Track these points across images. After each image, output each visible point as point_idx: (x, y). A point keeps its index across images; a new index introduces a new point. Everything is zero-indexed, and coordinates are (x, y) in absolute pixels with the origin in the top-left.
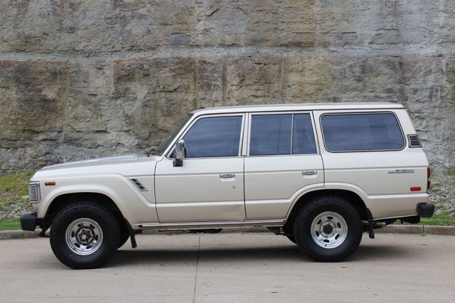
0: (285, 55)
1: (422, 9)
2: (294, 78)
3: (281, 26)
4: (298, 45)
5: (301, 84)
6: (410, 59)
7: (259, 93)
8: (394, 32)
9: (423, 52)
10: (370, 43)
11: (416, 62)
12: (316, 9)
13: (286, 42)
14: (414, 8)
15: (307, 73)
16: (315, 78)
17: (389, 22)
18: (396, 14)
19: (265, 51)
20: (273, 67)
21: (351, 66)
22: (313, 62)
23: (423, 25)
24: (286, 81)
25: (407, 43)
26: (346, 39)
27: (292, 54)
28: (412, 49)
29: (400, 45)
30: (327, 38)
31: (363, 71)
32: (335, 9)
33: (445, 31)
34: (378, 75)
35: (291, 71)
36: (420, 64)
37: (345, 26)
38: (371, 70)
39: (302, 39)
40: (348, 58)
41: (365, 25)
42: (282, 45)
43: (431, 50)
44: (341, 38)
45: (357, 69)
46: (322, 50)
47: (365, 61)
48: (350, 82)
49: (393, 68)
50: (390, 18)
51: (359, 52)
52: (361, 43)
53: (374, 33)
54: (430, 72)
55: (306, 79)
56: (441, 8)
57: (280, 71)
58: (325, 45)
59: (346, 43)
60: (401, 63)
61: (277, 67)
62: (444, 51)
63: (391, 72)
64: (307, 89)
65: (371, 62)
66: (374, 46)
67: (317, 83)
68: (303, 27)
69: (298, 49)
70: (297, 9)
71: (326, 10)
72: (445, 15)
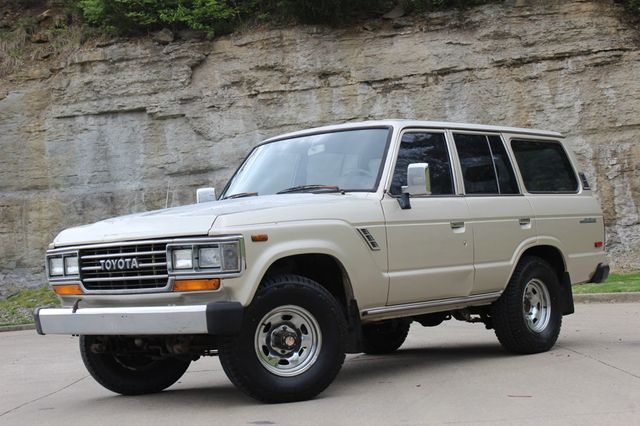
0: (26, 197)
1: (126, 153)
2: (33, 215)
3: (20, 173)
4: (36, 188)
5: (39, 220)
6: (120, 194)
7: (4, 230)
8: (106, 174)
9: (129, 187)
10: (89, 183)
11: (124, 196)
12: (46, 158)
13: (26, 186)
14: (120, 152)
15: (44, 210)
16: (50, 214)
17: (102, 165)
18: (107, 158)
19: (9, 195)
20: (15, 207)
21: (74, 203)
22: (48, 201)
23: (127, 166)
24: (27, 218)
25: (116, 181)
26: (71, 181)
27: (32, 196)
28: (121, 186)
29: (112, 183)
30: (58, 181)
31: (83, 207)
32: (60, 157)
33: (144, 170)
34: (94, 209)
35: (31, 210)
36: (127, 197)
37: (69, 171)
38: (89, 205)
39: (38, 183)
40: (73, 196)
41: (83, 169)
42: (24, 189)
43: (134, 186)
44: (67, 180)
45: (79, 205)
46: (54, 190)
47: (84, 198)
48: (75, 216)
49: (106, 202)
50: (102, 162)
51: (80, 191)
52: (81, 184)
53: (90, 175)
54: (133, 203)
55: (43, 216)
56: (142, 151)
57: (21, 210)
58: (57, 187)
59: (72, 184)
60: (112, 198)
61: (19, 208)
62: (145, 186)
63: (104, 205)
64: (45, 223)
65: (88, 199)
66: (92, 185)
67: (52, 218)
68: (38, 173)
69: (37, 191)
70: (33, 159)
71: (53, 158)
72: (145, 156)
